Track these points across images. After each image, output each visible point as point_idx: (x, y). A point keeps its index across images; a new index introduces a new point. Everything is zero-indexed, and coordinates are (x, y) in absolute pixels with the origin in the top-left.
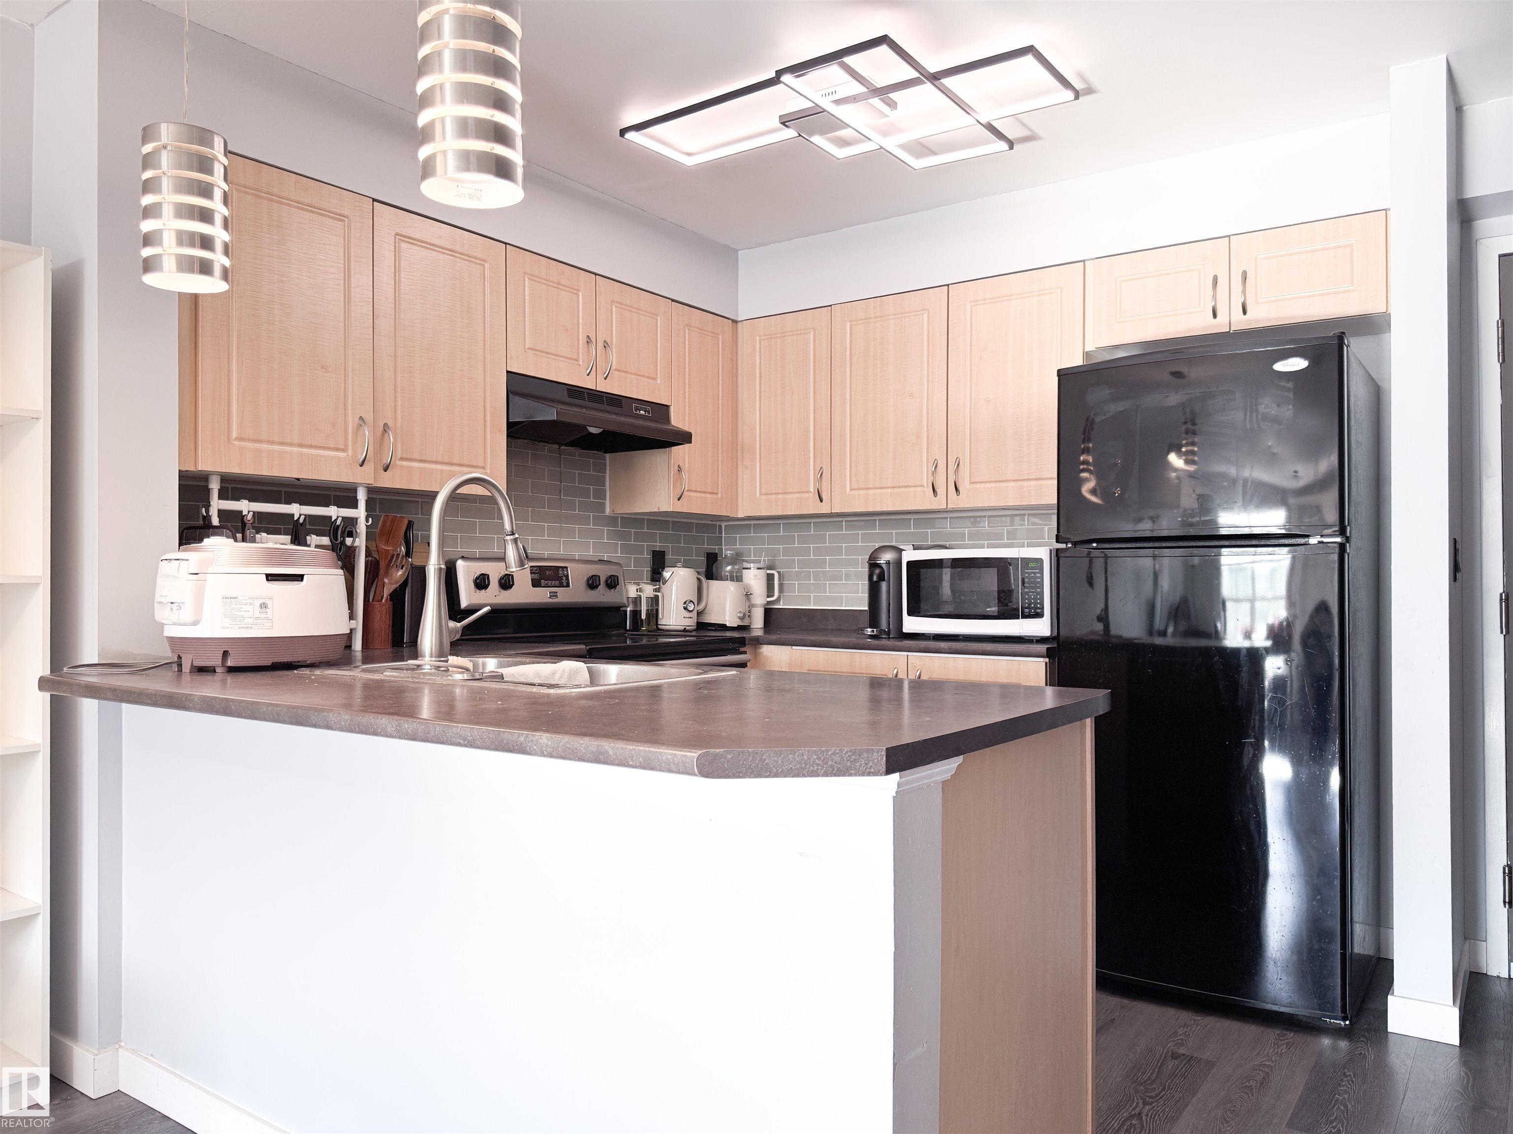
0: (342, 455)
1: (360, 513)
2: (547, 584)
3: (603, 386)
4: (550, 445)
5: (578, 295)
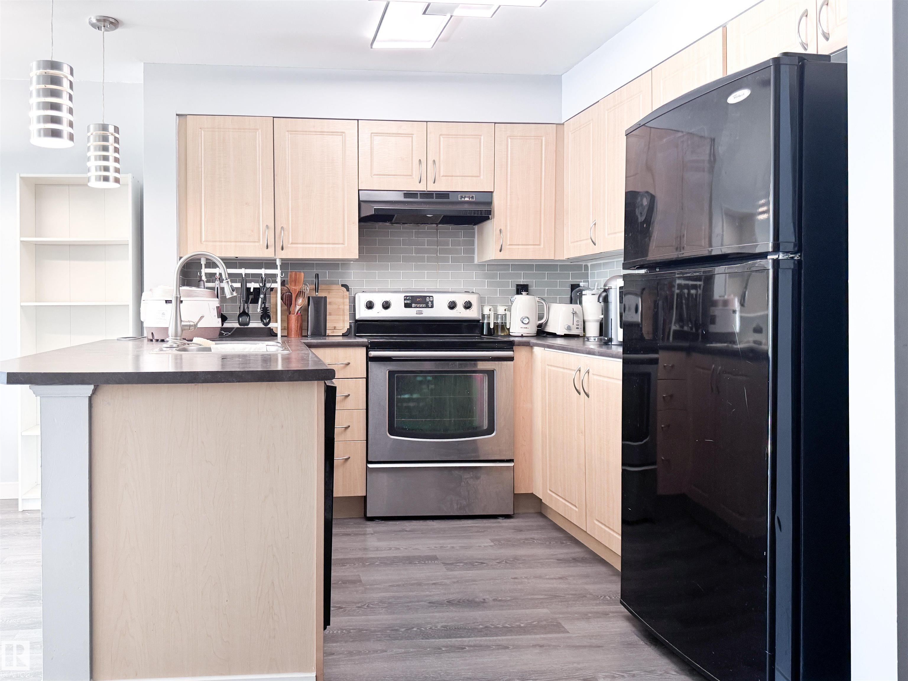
0: (257, 244)
1: (278, 272)
2: (417, 306)
3: (432, 188)
4: (430, 225)
5: (412, 137)
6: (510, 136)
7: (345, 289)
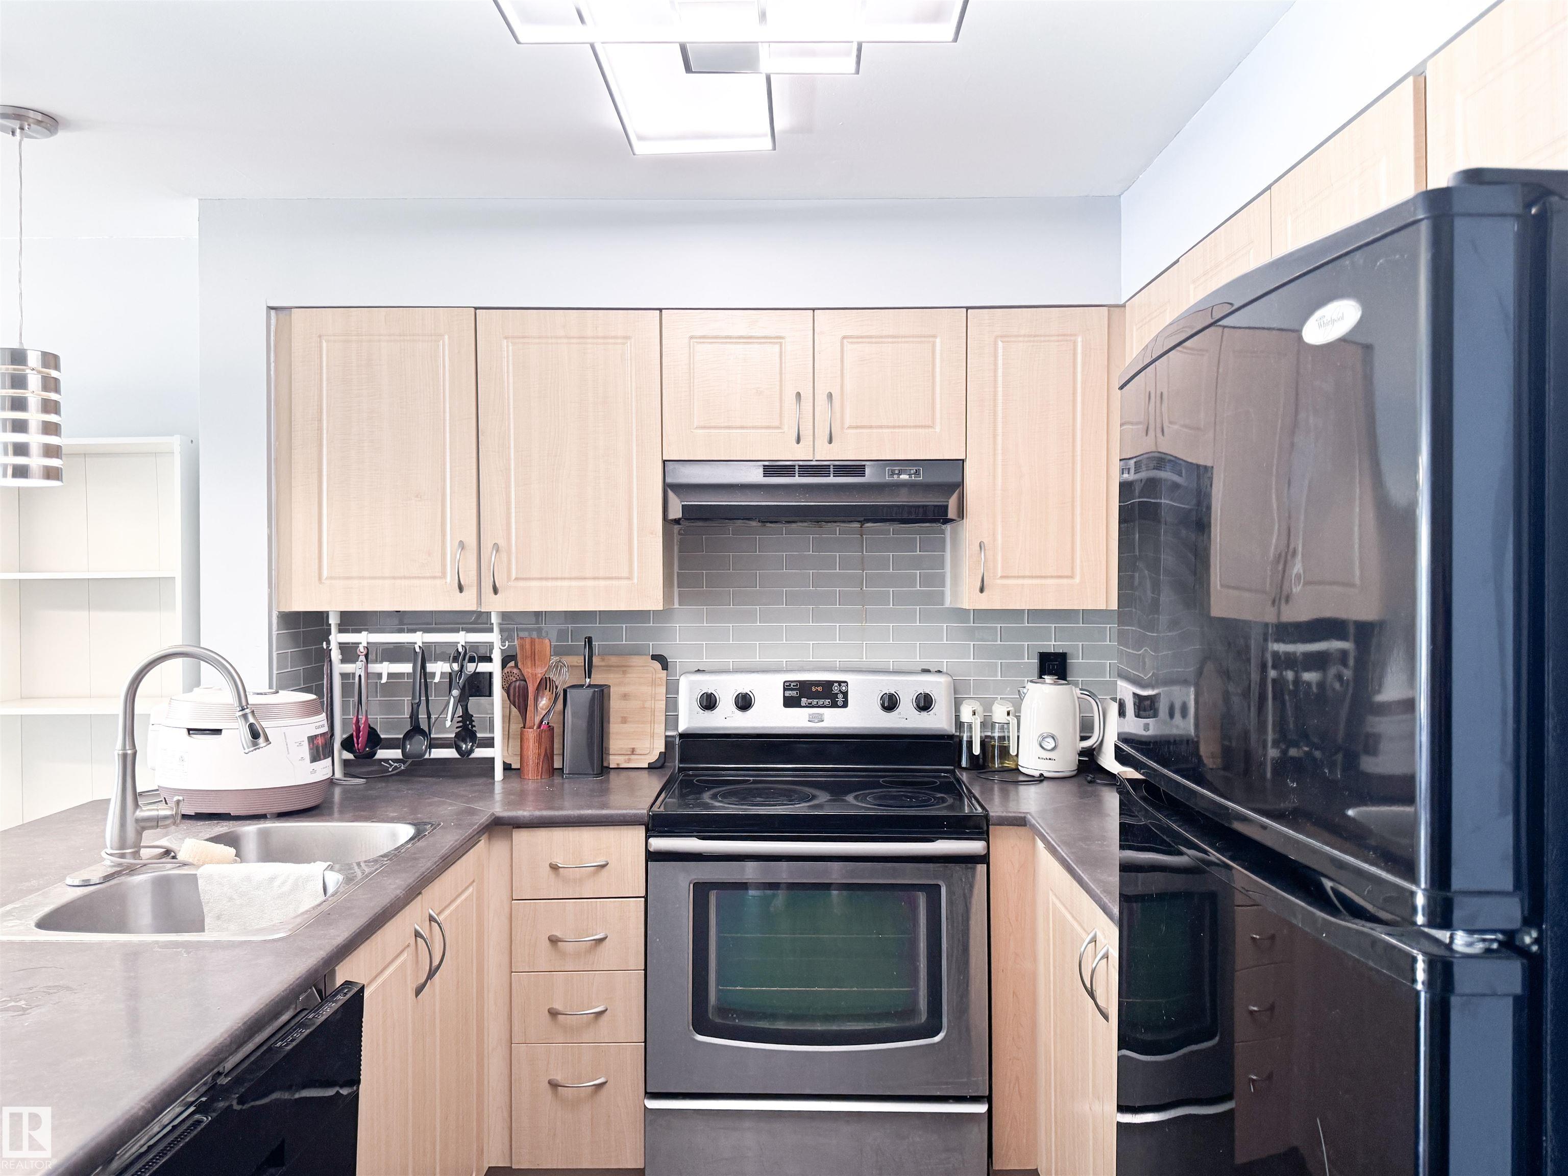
0: (438, 582)
1: (494, 637)
2: (811, 704)
3: (825, 453)
4: (842, 525)
5: (781, 344)
6: (1002, 337)
7: (657, 665)
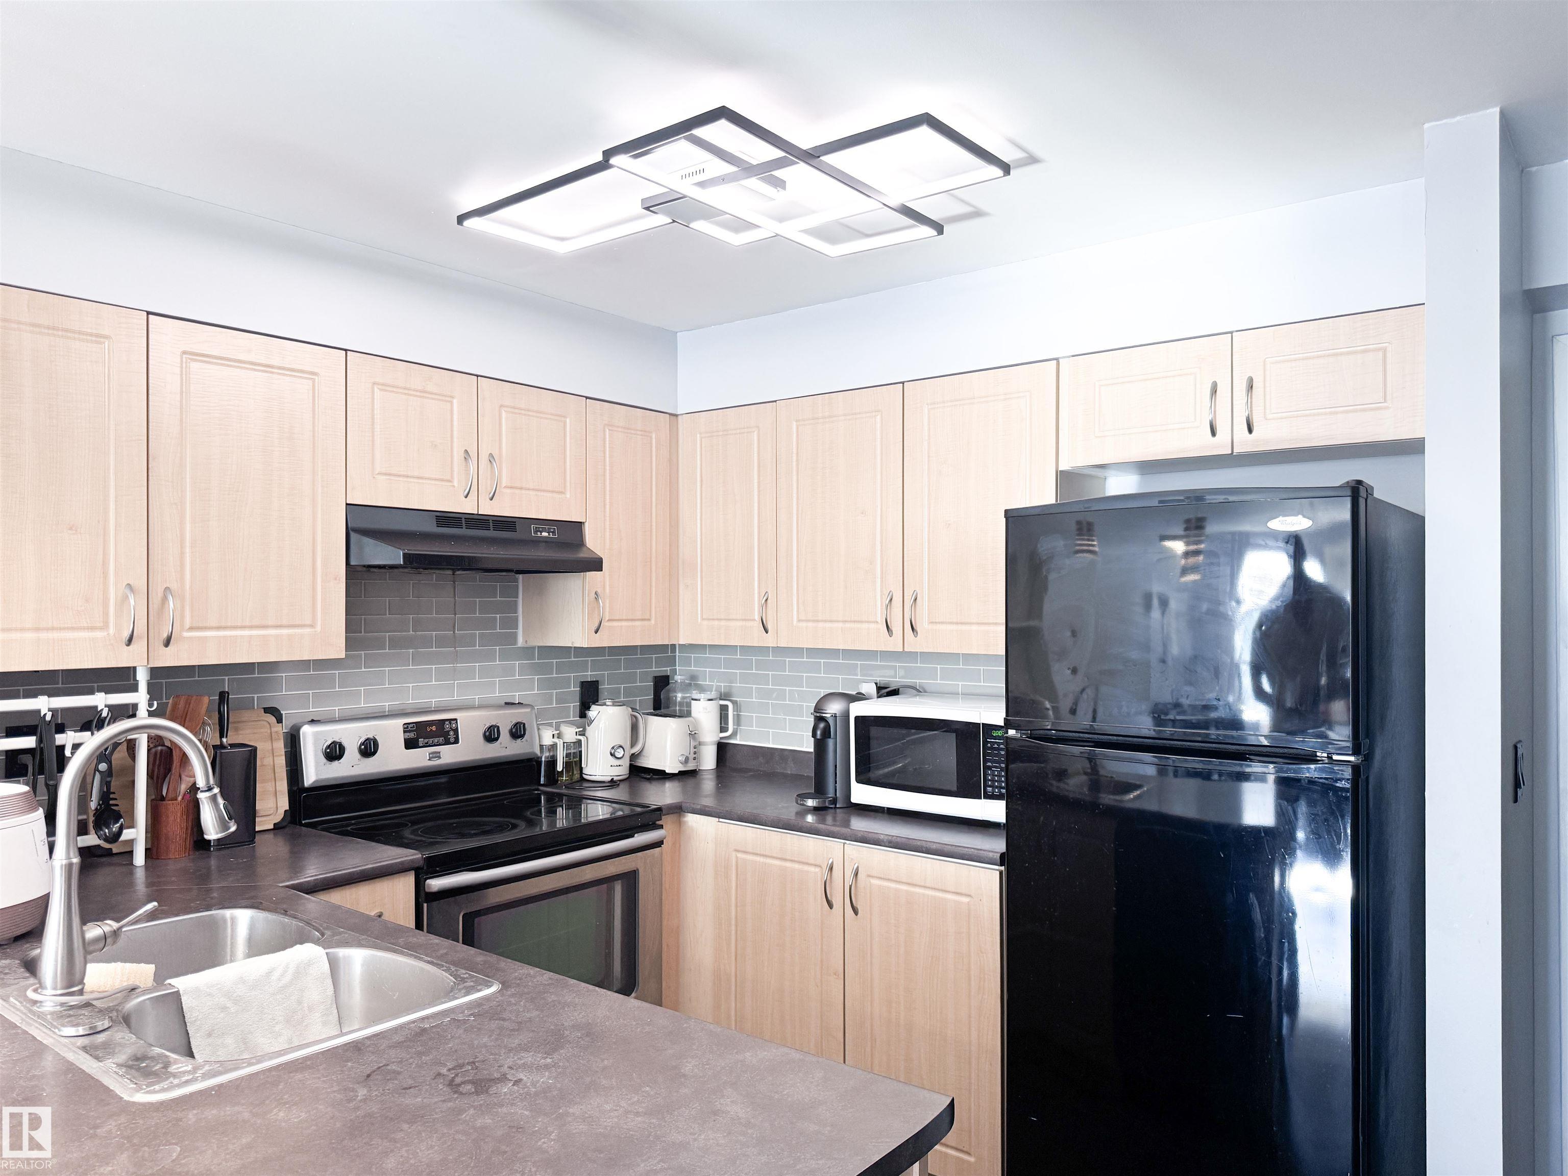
0: (102, 633)
1: (141, 697)
2: (427, 743)
3: (488, 509)
5: (451, 403)
6: (608, 425)
7: (272, 719)
